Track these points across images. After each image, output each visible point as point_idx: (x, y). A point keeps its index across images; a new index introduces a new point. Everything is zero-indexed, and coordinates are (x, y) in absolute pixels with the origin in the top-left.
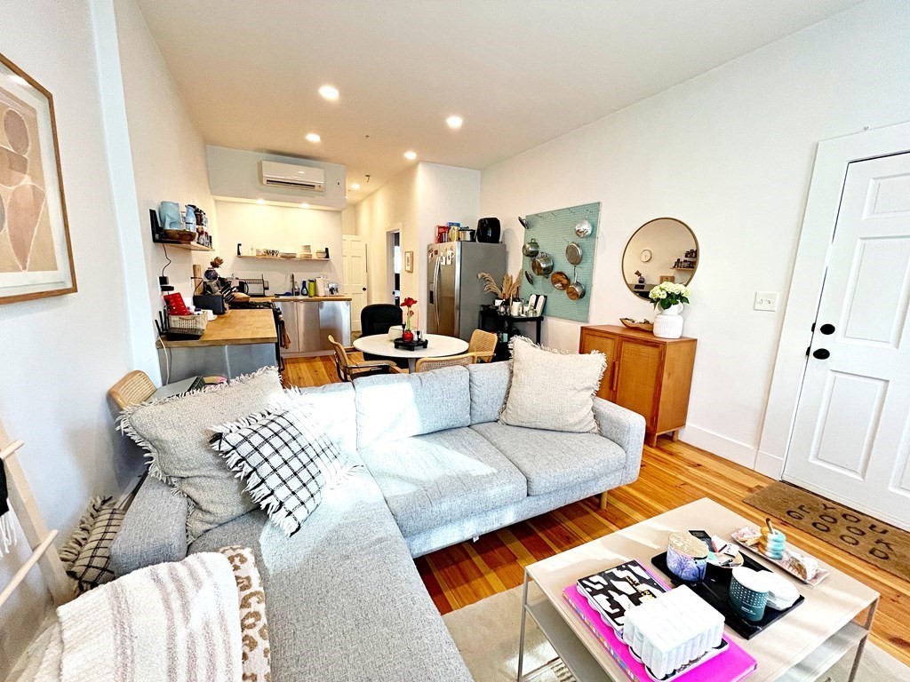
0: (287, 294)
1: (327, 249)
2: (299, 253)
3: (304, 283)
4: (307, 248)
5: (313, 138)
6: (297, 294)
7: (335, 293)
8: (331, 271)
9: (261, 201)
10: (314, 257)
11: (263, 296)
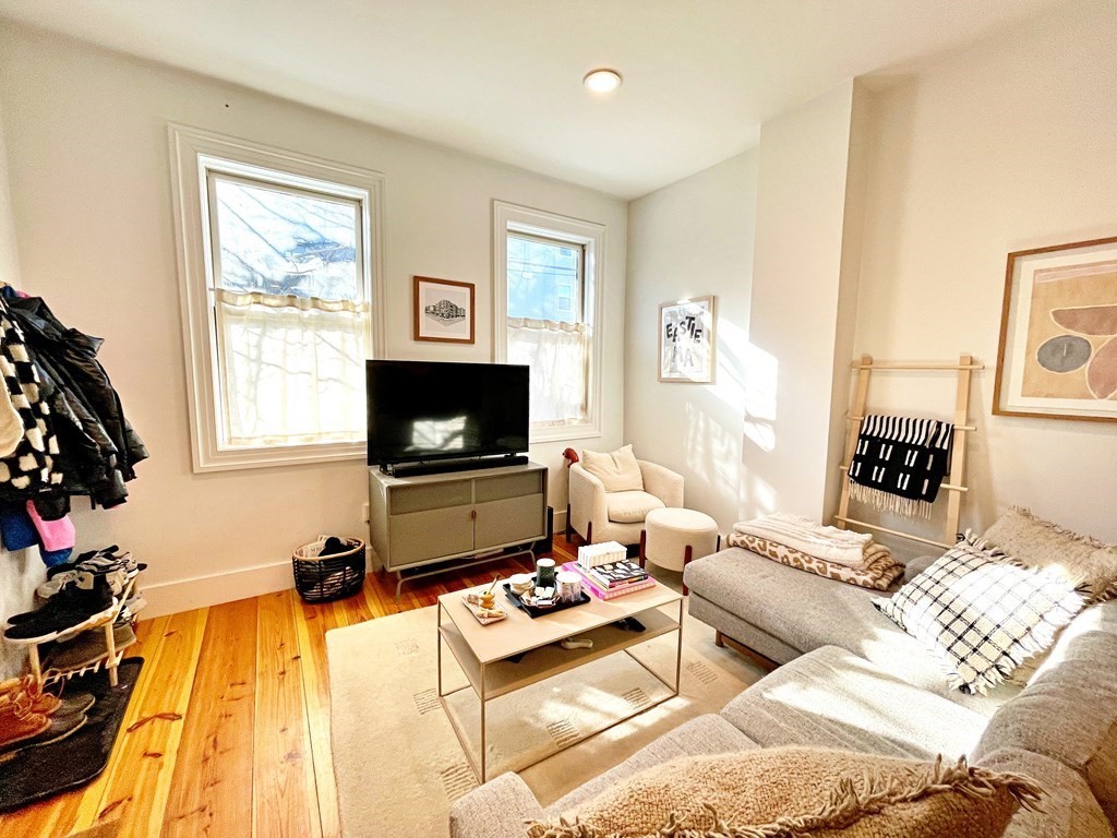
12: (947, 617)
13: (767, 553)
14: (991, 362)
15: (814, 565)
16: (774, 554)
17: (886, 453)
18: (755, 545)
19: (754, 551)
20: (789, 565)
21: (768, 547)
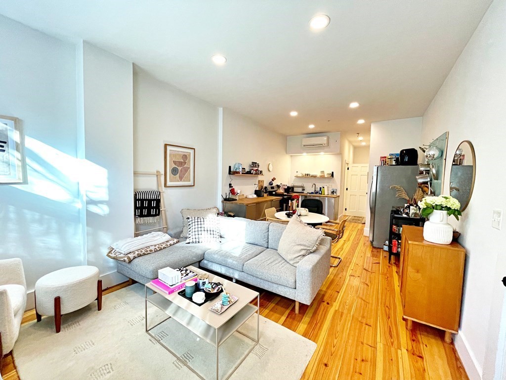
0: (312, 193)
1: (333, 172)
2: (319, 174)
3: (321, 188)
4: (323, 172)
5: (312, 126)
6: (316, 193)
7: (335, 194)
8: (334, 183)
9: (305, 154)
10: (326, 176)
11: (303, 193)
12: (209, 232)
13: (149, 252)
14: (163, 172)
15: (164, 245)
16: (151, 251)
17: (146, 204)
18: (144, 252)
19: (144, 254)
20: (157, 251)
21: (148, 250)
